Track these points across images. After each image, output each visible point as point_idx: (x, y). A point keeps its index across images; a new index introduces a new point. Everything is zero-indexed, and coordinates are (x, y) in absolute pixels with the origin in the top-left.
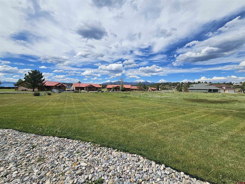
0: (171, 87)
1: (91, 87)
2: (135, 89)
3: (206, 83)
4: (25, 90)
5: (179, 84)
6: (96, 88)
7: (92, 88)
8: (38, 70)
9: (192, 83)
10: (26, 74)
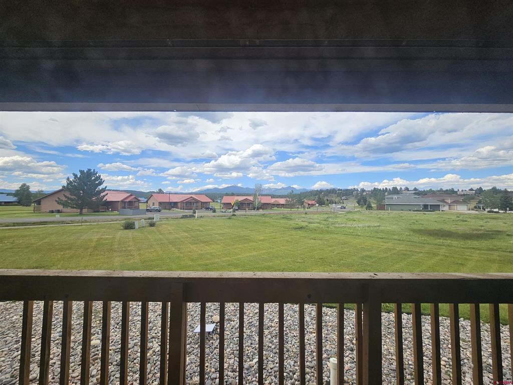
0: (342, 198)
1: (191, 202)
2: (277, 205)
3: (407, 189)
4: (59, 212)
5: (357, 193)
6: (202, 202)
7: (194, 202)
8: (94, 170)
9: (382, 189)
10: (68, 179)
